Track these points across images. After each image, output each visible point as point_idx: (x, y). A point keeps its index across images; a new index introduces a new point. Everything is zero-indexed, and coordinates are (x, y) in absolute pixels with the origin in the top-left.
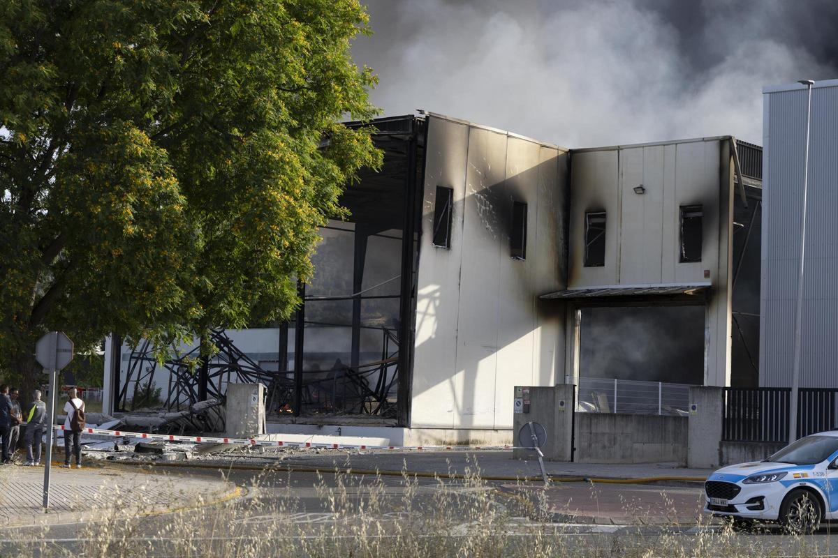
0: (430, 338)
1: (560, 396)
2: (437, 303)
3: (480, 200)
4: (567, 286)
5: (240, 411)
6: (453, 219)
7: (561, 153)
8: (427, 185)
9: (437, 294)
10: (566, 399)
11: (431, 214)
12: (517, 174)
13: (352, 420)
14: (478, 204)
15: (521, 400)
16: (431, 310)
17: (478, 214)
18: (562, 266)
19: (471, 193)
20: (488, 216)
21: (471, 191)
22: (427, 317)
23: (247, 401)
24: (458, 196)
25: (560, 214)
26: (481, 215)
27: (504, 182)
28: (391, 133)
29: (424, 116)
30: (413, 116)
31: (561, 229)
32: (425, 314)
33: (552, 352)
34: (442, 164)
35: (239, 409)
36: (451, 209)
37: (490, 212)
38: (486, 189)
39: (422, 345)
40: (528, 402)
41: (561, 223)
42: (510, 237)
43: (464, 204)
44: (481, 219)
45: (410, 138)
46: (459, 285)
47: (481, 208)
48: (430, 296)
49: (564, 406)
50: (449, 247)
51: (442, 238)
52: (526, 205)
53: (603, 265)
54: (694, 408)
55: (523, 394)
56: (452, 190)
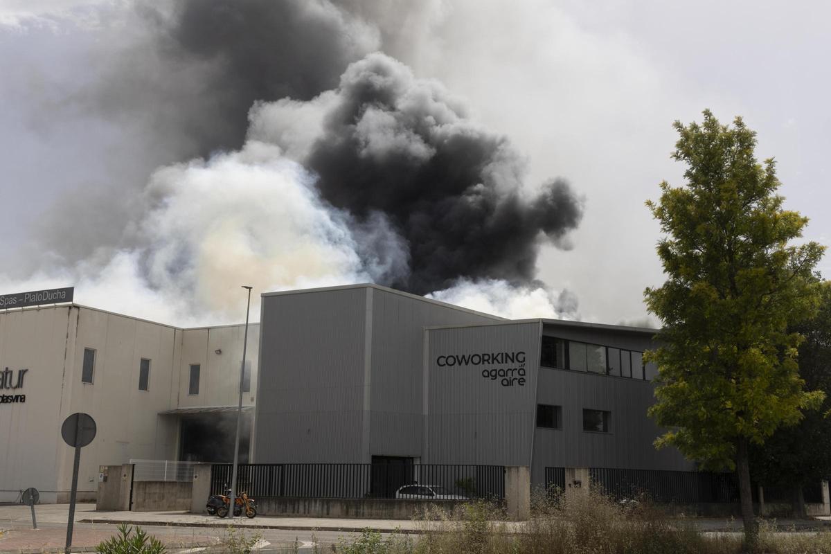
1: (124, 471)
4: (178, 407)
10: (127, 473)
40: (107, 475)
49: (126, 477)
52: (151, 360)
53: (197, 393)
54: (196, 477)
55: (104, 470)
56: (96, 350)
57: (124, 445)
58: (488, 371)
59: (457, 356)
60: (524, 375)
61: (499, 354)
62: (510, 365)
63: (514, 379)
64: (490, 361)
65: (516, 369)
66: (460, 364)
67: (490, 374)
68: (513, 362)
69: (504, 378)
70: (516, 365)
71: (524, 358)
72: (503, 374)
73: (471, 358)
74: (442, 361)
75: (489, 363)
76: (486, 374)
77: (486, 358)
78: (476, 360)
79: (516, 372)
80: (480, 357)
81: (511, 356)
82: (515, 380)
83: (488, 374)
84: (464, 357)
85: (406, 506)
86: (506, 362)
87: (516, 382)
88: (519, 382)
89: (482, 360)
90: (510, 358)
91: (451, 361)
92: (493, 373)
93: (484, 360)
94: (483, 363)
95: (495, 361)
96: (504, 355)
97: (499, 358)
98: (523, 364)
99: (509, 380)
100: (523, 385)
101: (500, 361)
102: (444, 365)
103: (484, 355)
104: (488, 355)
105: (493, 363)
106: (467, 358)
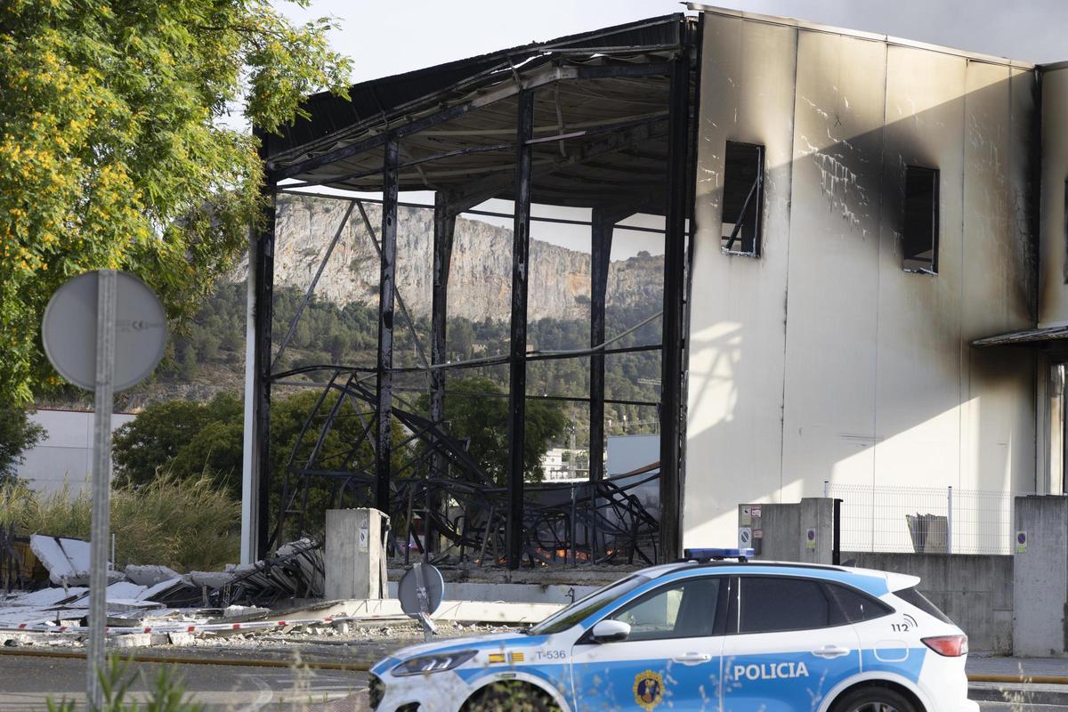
0: (722, 423)
1: (808, 523)
2: (737, 355)
3: (828, 166)
4: (1037, 322)
5: (345, 559)
6: (767, 202)
7: (1015, 72)
8: (704, 139)
9: (736, 340)
10: (816, 527)
11: (715, 192)
12: (913, 113)
13: (592, 575)
14: (823, 172)
15: (749, 530)
16: (723, 369)
17: (824, 191)
18: (1025, 285)
19: (806, 153)
20: (849, 195)
21: (806, 147)
22: (713, 382)
23: (353, 542)
24: (776, 158)
25: (1018, 185)
26: (830, 193)
27: (881, 130)
28: (647, 48)
29: (696, 14)
30: (682, 14)
31: (1021, 215)
32: (709, 376)
34: (735, 98)
35: (342, 556)
36: (762, 183)
37: (851, 186)
38: (842, 143)
39: (705, 435)
40: (759, 534)
41: (1020, 203)
42: (898, 231)
43: (791, 173)
44: (831, 200)
45: (676, 55)
46: (785, 322)
47: (829, 179)
48: (721, 344)
49: (814, 541)
50: (759, 253)
52: (937, 171)
54: (1022, 537)
55: (753, 519)
56: (763, 148)
57: (864, 446)
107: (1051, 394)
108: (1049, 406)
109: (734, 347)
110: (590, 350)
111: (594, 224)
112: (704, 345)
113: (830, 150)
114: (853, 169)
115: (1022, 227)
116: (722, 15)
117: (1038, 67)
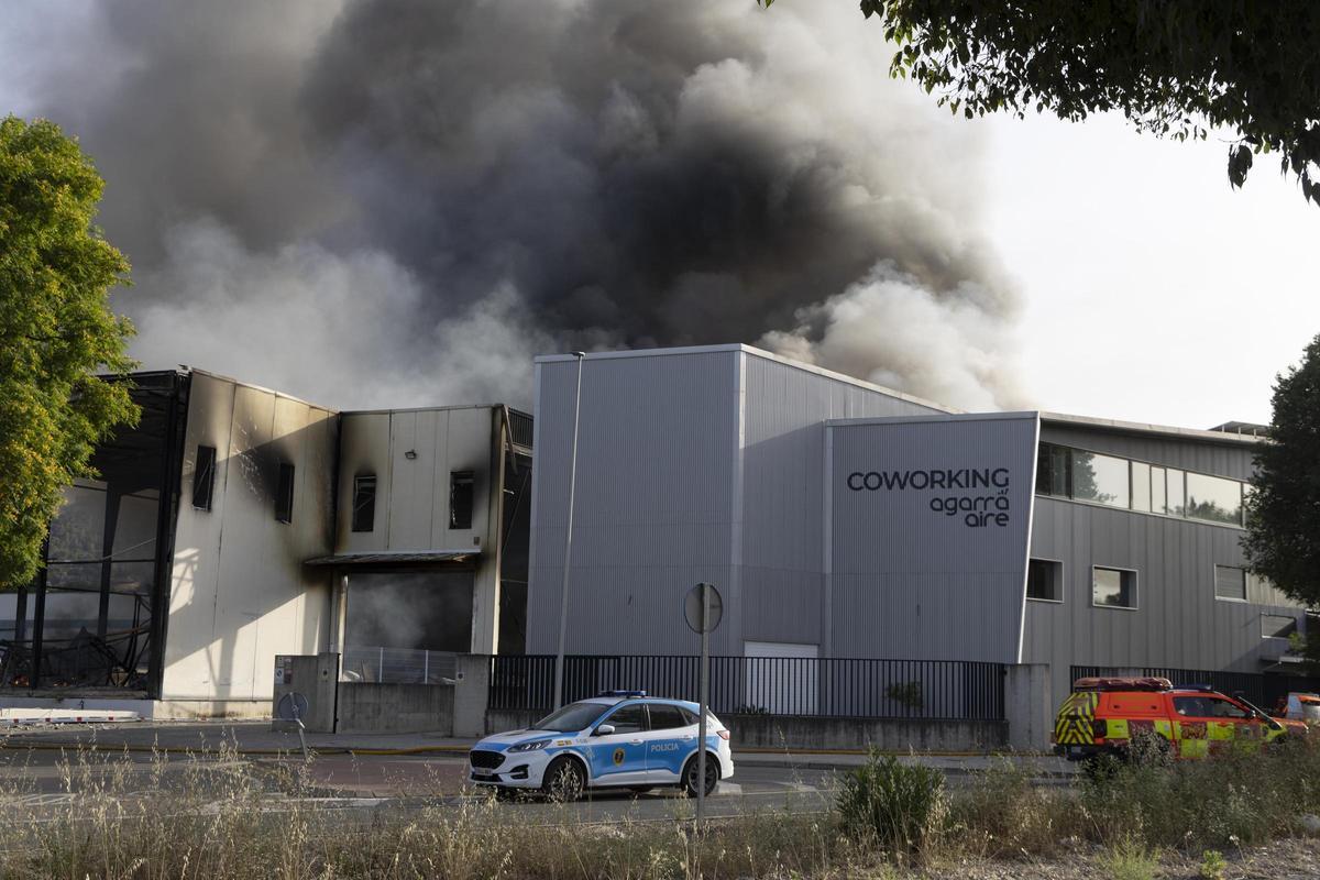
0: (187, 605)
1: (323, 666)
2: (195, 567)
3: (245, 461)
4: (334, 552)
6: (215, 481)
7: (331, 415)
8: (188, 444)
9: (196, 559)
10: (329, 669)
11: (191, 474)
12: (285, 435)
13: (96, 693)
14: (243, 465)
15: (282, 670)
16: (188, 575)
18: (330, 532)
19: (235, 454)
20: (253, 478)
21: (236, 451)
22: (183, 582)
24: (221, 456)
25: (328, 476)
26: (245, 477)
27: (271, 443)
28: (150, 388)
29: (187, 372)
30: (175, 371)
31: (329, 493)
32: (181, 579)
33: (316, 620)
34: (205, 422)
36: (213, 470)
37: (255, 473)
38: (252, 450)
40: (289, 672)
41: (329, 487)
42: (275, 499)
43: (227, 465)
44: (245, 481)
45: (171, 394)
46: (220, 549)
47: (245, 469)
48: (188, 561)
49: (327, 676)
50: (209, 509)
51: (203, 499)
52: (293, 467)
53: (372, 530)
54: (460, 676)
55: (285, 664)
56: (215, 450)
57: (253, 620)
58: (941, 501)
59: (885, 474)
60: (1007, 508)
61: (960, 472)
62: (982, 490)
63: (989, 515)
64: (945, 483)
65: (992, 498)
66: (890, 487)
67: (944, 505)
68: (986, 484)
69: (969, 512)
70: (993, 491)
71: (1007, 480)
72: (968, 506)
73: (910, 477)
74: (857, 482)
75: (943, 487)
76: (937, 505)
77: (938, 477)
78: (920, 480)
79: (991, 504)
80: (926, 475)
81: (983, 476)
82: (990, 518)
83: (939, 506)
84: (896, 475)
85: (845, 728)
86: (974, 486)
87: (991, 520)
88: (997, 520)
89: (931, 480)
90: (981, 479)
91: (873, 481)
92: (951, 504)
93: (933, 482)
94: (932, 487)
95: (954, 484)
96: (971, 472)
97: (961, 478)
98: (1004, 489)
99: (978, 516)
100: (1005, 525)
101: (963, 483)
102: (861, 488)
103: (933, 473)
104: (940, 472)
105: (950, 486)
106: (902, 477)
107: (340, 592)
108: (339, 598)
109: (195, 562)
110: (102, 559)
111: (109, 491)
112: (181, 561)
113: (246, 453)
114: (256, 464)
115: (330, 499)
116: (201, 374)
117: (341, 413)
